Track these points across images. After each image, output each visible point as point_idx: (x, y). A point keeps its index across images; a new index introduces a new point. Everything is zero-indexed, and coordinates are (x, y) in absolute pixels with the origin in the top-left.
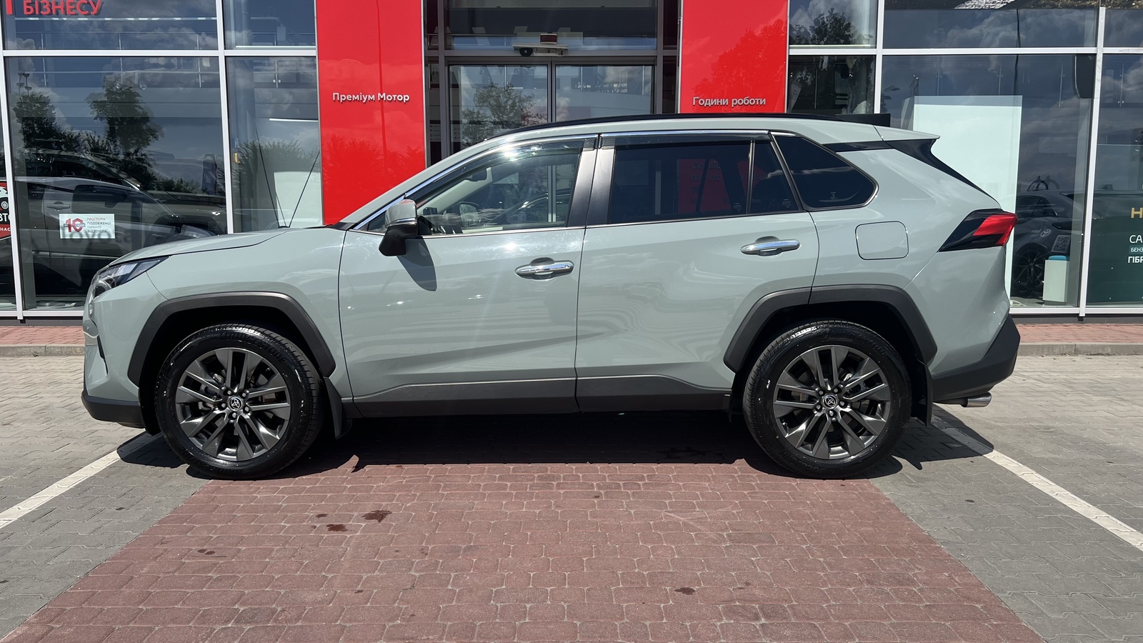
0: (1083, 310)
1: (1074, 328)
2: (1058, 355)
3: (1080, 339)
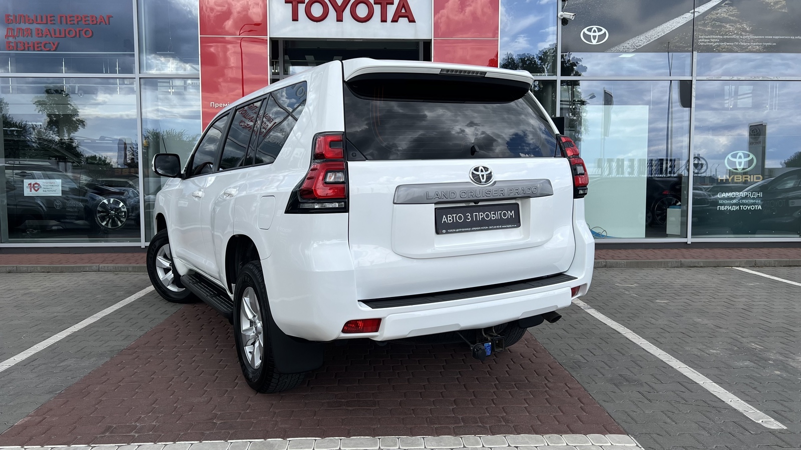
0: (690, 240)
1: (684, 251)
2: (671, 268)
3: (685, 258)
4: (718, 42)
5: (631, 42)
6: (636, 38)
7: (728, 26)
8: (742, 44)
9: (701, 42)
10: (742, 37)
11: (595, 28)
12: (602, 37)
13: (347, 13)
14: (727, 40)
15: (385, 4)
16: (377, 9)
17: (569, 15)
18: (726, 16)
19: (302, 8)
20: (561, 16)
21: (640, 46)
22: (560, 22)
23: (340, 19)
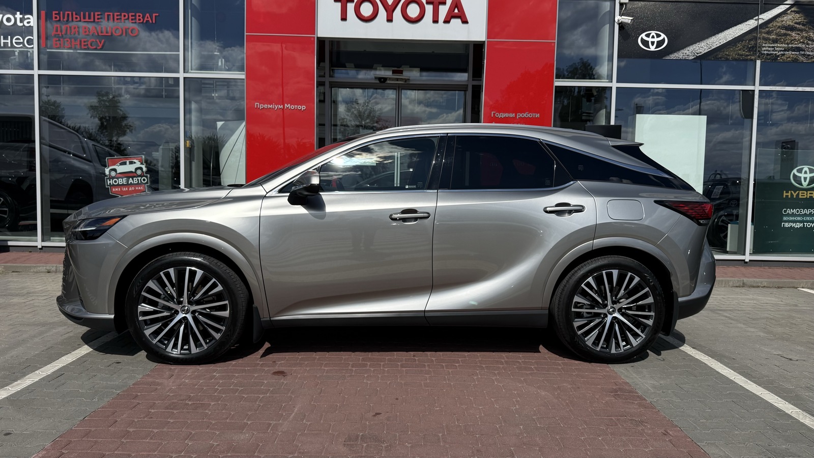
0: (747, 258)
1: (743, 269)
2: (732, 287)
3: (746, 277)
4: (783, 51)
5: (691, 48)
6: (696, 45)
7: (793, 34)
8: (808, 53)
9: (764, 51)
10: (808, 46)
11: (653, 33)
12: (660, 43)
13: (397, 13)
14: (793, 49)
15: (438, 3)
16: (429, 9)
17: (627, 19)
18: (792, 24)
19: (351, 7)
20: (619, 20)
21: (701, 53)
22: (617, 27)
23: (390, 20)
